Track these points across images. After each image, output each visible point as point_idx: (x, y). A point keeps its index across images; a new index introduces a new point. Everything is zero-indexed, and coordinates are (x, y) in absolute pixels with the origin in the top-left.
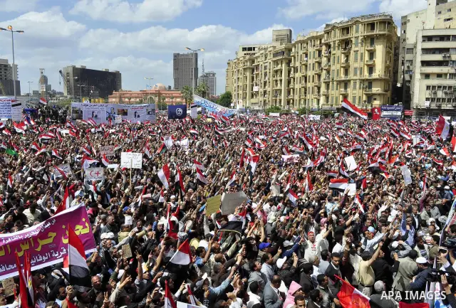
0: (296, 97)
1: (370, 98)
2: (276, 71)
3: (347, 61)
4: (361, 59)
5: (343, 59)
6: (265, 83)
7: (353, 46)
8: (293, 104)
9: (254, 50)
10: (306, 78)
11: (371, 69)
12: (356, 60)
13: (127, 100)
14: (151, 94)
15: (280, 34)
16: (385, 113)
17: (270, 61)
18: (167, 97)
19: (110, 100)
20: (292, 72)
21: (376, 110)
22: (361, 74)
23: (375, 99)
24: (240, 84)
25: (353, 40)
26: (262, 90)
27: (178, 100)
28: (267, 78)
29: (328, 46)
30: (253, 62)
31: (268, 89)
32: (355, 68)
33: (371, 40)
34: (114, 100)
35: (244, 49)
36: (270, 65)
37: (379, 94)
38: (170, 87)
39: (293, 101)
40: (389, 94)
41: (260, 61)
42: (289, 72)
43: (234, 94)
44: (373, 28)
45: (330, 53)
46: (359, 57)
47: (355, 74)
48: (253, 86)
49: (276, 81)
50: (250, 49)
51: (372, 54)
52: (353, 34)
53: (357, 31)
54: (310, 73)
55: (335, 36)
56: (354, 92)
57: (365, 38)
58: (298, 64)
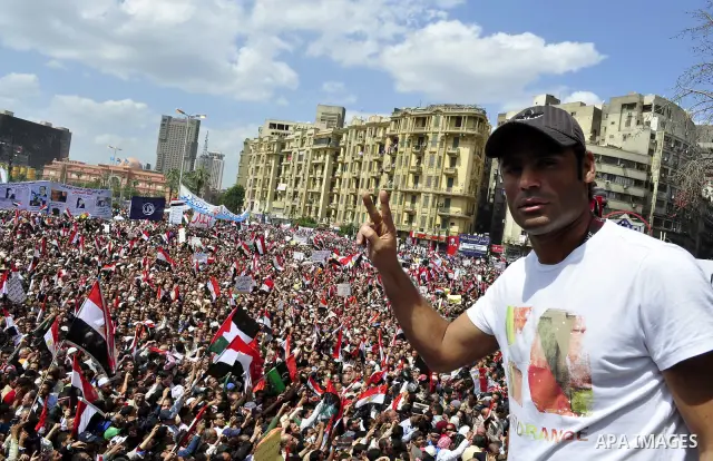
0: (341, 207)
1: (447, 221)
2: (316, 165)
3: (419, 163)
4: (439, 165)
5: (414, 162)
6: (297, 180)
7: (430, 144)
8: (335, 216)
9: (287, 129)
10: (358, 181)
11: (451, 180)
12: (431, 165)
13: (74, 176)
14: (115, 172)
15: (328, 111)
16: (464, 246)
17: (308, 149)
18: (142, 181)
19: (46, 173)
20: (339, 170)
21: (453, 240)
22: (436, 185)
23: (453, 224)
24: (260, 176)
25: (430, 136)
26: (290, 190)
27: (160, 188)
28: (301, 173)
29: (395, 140)
30: (283, 147)
31: (301, 189)
32: (430, 177)
33: (456, 139)
34: (52, 173)
35: (273, 126)
36: (307, 156)
37: (460, 218)
38: (149, 166)
39: (336, 212)
40: (472, 218)
41: (293, 147)
42: (335, 169)
43: (248, 189)
44: (458, 124)
45: (396, 149)
46: (436, 163)
47: (428, 185)
48: (278, 181)
49: (315, 179)
50: (281, 127)
51: (454, 159)
52: (430, 128)
53: (437, 125)
54: (364, 175)
55: (405, 127)
56: (425, 210)
57: (448, 136)
58: (348, 159)
